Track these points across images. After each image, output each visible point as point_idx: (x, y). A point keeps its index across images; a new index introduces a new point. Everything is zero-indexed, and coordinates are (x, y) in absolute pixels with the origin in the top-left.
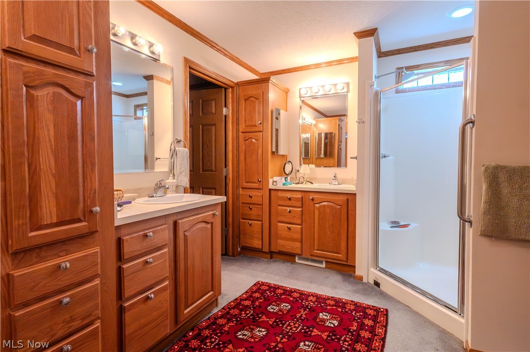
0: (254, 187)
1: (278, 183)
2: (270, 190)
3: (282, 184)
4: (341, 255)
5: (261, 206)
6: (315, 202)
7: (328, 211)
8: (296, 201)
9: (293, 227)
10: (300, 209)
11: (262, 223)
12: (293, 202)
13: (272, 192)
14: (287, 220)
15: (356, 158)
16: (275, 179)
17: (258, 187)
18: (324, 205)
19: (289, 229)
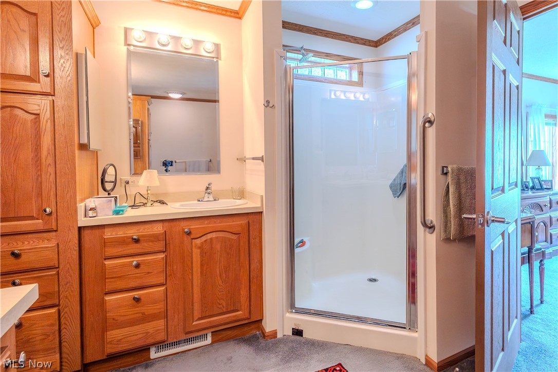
0: (24, 229)
1: (98, 210)
2: (80, 228)
3: (111, 213)
4: (240, 312)
5: (54, 272)
6: (192, 236)
7: (218, 246)
8: (152, 241)
9: (143, 294)
10: (162, 256)
11: (59, 311)
12: (145, 244)
13: (86, 234)
14: (133, 284)
15: (262, 159)
16: (91, 202)
17: (41, 228)
18: (211, 239)
19: (137, 300)
